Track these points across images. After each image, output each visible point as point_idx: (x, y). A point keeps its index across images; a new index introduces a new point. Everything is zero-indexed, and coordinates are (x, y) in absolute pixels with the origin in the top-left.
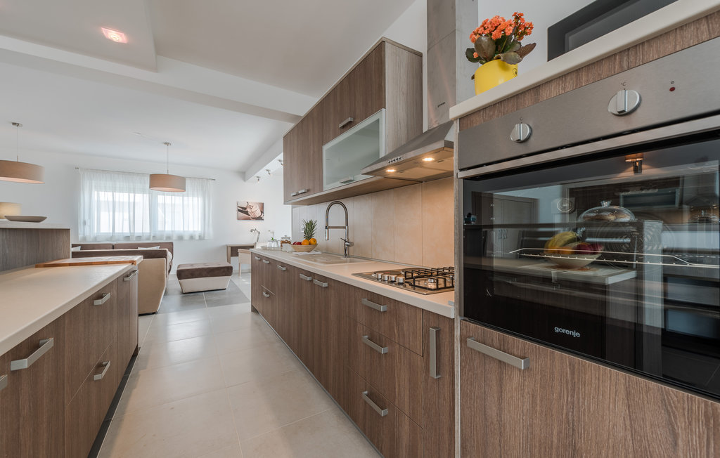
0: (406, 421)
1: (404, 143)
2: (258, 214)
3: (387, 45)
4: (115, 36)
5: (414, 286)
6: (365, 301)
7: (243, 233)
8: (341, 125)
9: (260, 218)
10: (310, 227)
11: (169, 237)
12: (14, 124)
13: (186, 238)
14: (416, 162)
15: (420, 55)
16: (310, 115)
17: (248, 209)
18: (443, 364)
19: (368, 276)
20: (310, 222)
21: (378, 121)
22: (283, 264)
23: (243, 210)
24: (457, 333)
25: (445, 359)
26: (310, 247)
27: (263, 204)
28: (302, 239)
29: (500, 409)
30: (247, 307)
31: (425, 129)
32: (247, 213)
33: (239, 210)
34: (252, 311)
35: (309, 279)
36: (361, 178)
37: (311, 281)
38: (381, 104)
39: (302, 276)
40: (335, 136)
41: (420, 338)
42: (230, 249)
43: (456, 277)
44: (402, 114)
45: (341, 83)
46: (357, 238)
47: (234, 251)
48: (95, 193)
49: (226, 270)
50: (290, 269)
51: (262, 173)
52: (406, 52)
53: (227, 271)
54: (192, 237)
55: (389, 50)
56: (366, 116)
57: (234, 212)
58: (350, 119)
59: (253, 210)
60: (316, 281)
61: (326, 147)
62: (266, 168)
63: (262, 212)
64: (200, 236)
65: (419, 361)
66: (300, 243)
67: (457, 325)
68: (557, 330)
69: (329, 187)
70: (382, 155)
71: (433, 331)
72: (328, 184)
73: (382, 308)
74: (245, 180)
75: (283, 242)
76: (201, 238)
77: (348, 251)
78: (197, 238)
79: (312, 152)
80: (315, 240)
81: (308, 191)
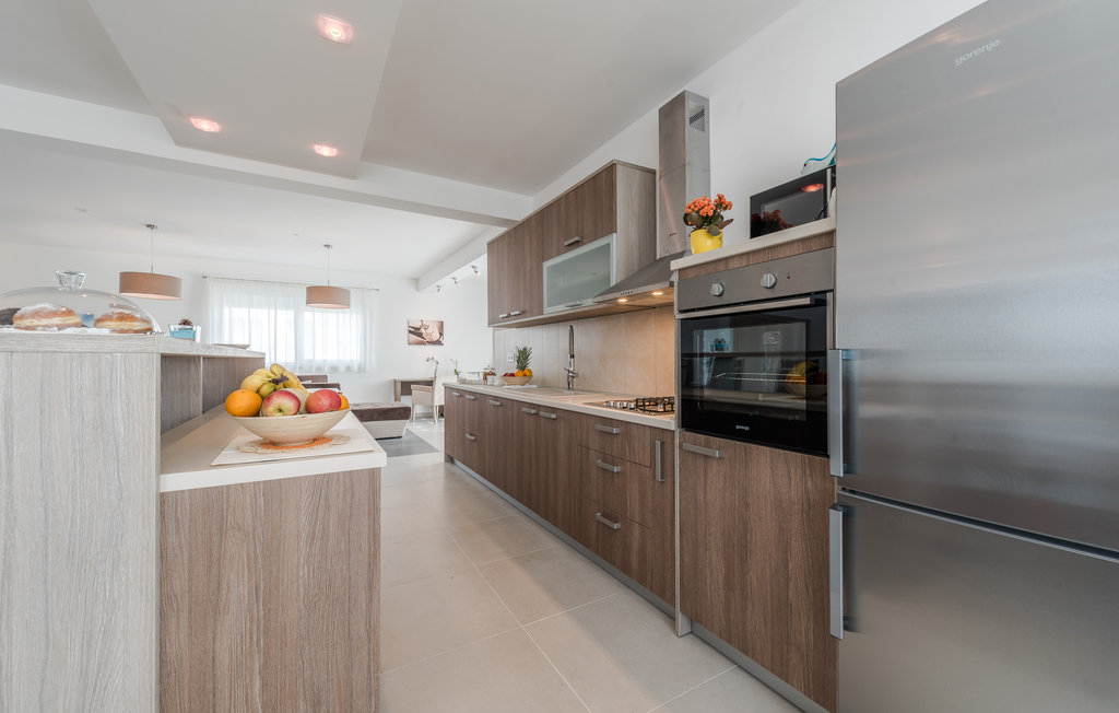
0: (636, 528)
1: (636, 271)
2: (436, 336)
3: (618, 166)
4: (326, 151)
5: (644, 410)
6: (600, 427)
7: (416, 363)
8: (566, 243)
9: (438, 343)
10: (523, 357)
11: (319, 369)
12: (148, 226)
13: (342, 369)
14: (647, 295)
15: (653, 172)
16: (527, 222)
17: (423, 330)
18: (667, 470)
19: (600, 405)
20: (525, 349)
21: (609, 244)
22: (496, 398)
23: (416, 331)
24: (677, 441)
25: (668, 466)
26: (525, 378)
27: (442, 323)
28: (515, 371)
29: (705, 492)
30: (440, 457)
31: (658, 258)
32: (420, 335)
33: (410, 332)
34: (446, 461)
35: (533, 411)
36: (589, 303)
37: (537, 414)
38: (612, 229)
39: (524, 409)
40: (558, 254)
41: (648, 452)
42: (399, 385)
43: (676, 403)
44: (634, 237)
45: (567, 195)
46: (581, 368)
47: (406, 387)
48: (226, 310)
49: (402, 411)
50: (504, 403)
51: (446, 281)
52: (638, 172)
53: (404, 413)
54: (348, 369)
55: (620, 174)
56: (596, 238)
57: (405, 334)
58: (577, 238)
59: (428, 331)
60: (542, 413)
61: (547, 264)
62: (452, 275)
63: (441, 334)
64: (359, 368)
65: (648, 472)
66: (512, 375)
67: (677, 435)
68: (738, 427)
69: (550, 311)
70: (613, 283)
71: (658, 443)
72: (549, 306)
73: (615, 431)
74: (418, 290)
75: (486, 375)
76: (361, 370)
77: (571, 382)
78: (356, 369)
79: (528, 268)
80: (530, 371)
81: (524, 312)
